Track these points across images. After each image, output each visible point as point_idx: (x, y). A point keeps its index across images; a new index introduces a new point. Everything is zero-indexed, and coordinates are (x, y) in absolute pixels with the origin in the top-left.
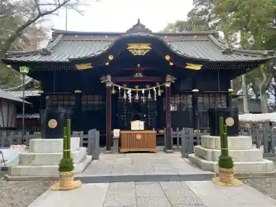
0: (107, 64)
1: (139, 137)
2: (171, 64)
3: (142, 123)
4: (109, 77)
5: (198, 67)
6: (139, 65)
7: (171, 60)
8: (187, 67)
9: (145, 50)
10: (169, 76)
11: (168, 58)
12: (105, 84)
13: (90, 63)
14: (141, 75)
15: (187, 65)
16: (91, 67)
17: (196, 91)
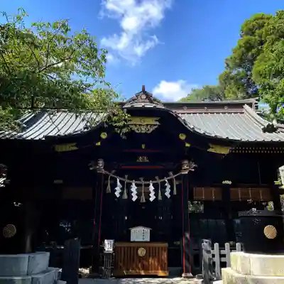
0: (99, 144)
1: (141, 252)
2: (187, 145)
3: (148, 231)
4: (101, 163)
5: (224, 151)
6: (143, 146)
7: (187, 140)
8: (210, 150)
9: (151, 125)
10: (186, 162)
11: (182, 137)
13: (74, 144)
14: (146, 160)
15: (209, 147)
16: (75, 148)
17: (227, 182)
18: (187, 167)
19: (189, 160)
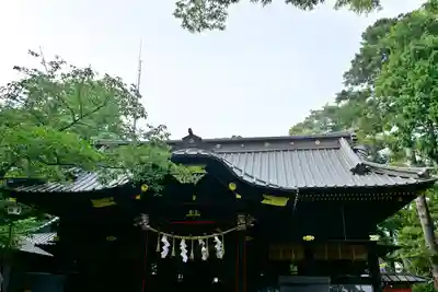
0: (138, 197)
2: (238, 196)
4: (145, 218)
5: (282, 202)
6: (194, 198)
7: (237, 191)
8: (265, 202)
10: (242, 216)
11: (232, 187)
12: (139, 227)
13: (112, 198)
14: (197, 214)
15: (263, 199)
16: (113, 203)
17: (309, 238)
18: (243, 222)
19: (246, 214)
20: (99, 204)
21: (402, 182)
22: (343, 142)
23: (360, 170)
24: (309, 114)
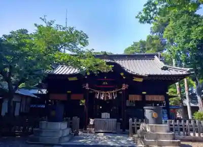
0: (86, 77)
4: (87, 85)
5: (141, 80)
6: (105, 77)
7: (124, 76)
8: (134, 80)
10: (124, 84)
11: (122, 74)
12: (85, 88)
13: (76, 77)
14: (106, 83)
16: (77, 79)
17: (144, 93)
18: (124, 87)
19: (126, 84)
20: (71, 79)
21: (181, 73)
22: (156, 57)
23: (165, 69)
24: (133, 44)
